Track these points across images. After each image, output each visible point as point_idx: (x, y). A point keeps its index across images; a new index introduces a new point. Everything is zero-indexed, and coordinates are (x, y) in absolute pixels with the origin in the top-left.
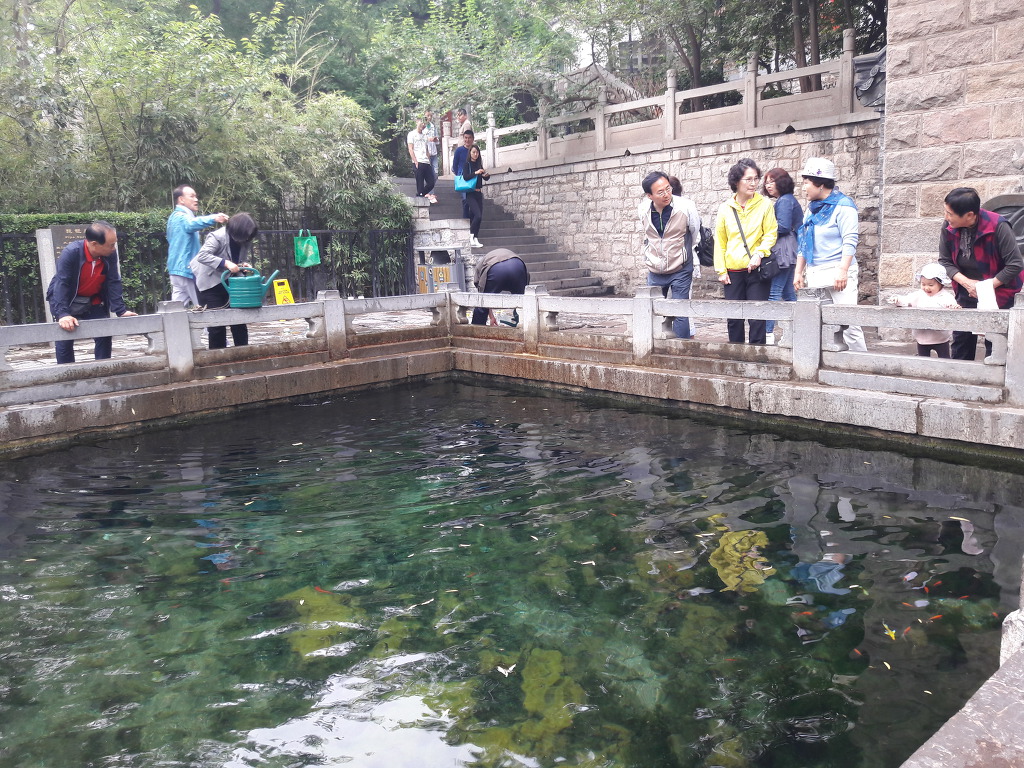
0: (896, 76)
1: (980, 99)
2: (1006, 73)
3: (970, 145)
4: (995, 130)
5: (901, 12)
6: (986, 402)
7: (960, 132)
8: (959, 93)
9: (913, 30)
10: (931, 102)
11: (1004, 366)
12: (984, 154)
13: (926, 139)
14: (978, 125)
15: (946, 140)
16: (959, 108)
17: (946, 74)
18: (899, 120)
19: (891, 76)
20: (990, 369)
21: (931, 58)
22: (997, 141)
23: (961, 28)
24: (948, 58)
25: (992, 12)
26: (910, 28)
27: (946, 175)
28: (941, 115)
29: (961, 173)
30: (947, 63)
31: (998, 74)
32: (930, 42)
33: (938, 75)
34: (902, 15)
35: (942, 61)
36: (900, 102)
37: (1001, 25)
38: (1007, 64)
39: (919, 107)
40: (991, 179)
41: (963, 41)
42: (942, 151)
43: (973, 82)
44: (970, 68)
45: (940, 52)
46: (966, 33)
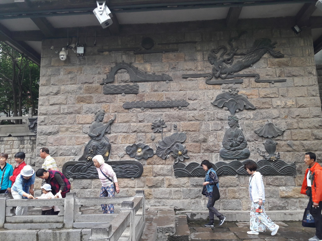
0: (40, 125)
1: (64, 134)
2: (70, 128)
3: (61, 147)
4: (67, 143)
5: (42, 107)
6: (58, 228)
7: (58, 143)
8: (58, 132)
9: (45, 113)
10: (50, 133)
11: (63, 216)
12: (65, 149)
13: (49, 144)
14: (63, 141)
15: (54, 145)
16: (58, 136)
17: (54, 126)
18: (41, 137)
19: (39, 125)
20: (59, 217)
21: (50, 121)
22: (68, 146)
23: (58, 114)
24: (55, 122)
25: (66, 112)
26: (44, 112)
27: (54, 155)
28: (53, 137)
29: (59, 154)
30: (55, 123)
31: (68, 128)
32: (50, 117)
33: (52, 126)
34: (42, 108)
35: (53, 123)
36: (41, 132)
37: (69, 115)
38: (70, 126)
39: (47, 135)
40: (67, 157)
41: (59, 118)
42: (53, 148)
43: (62, 129)
44: (61, 125)
45: (53, 120)
46: (60, 116)
